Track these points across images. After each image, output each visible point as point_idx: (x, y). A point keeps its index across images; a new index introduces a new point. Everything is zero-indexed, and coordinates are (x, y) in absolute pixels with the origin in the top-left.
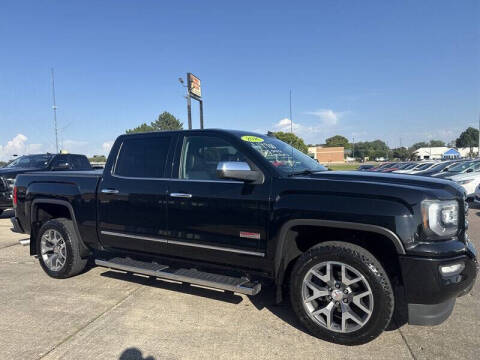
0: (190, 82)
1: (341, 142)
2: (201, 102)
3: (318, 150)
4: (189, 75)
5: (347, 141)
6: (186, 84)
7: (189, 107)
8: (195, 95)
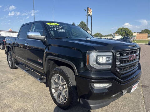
0: (88, 10)
1: (147, 31)
2: (92, 17)
3: (137, 34)
4: (88, 8)
6: (87, 11)
7: (87, 19)
8: (90, 15)
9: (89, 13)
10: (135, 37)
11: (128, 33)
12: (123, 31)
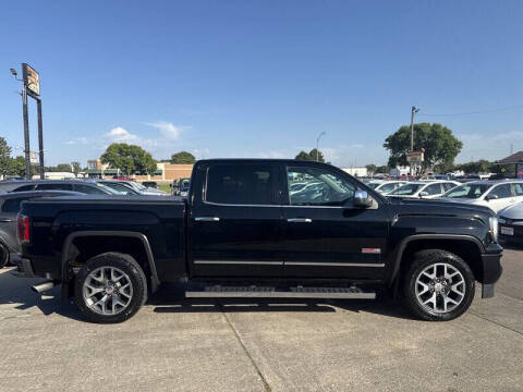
0: (26, 74)
1: (189, 159)
2: (39, 101)
3: (166, 166)
5: (194, 158)
6: (21, 77)
7: (25, 107)
8: (32, 92)
9: (32, 87)
10: (160, 174)
11: (143, 162)
12: (127, 155)
